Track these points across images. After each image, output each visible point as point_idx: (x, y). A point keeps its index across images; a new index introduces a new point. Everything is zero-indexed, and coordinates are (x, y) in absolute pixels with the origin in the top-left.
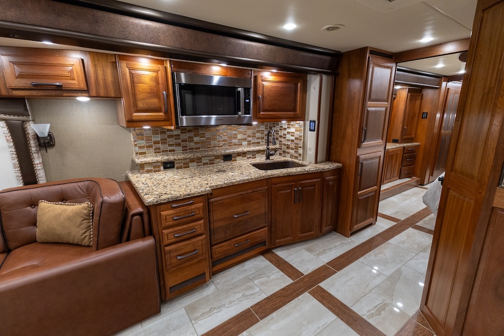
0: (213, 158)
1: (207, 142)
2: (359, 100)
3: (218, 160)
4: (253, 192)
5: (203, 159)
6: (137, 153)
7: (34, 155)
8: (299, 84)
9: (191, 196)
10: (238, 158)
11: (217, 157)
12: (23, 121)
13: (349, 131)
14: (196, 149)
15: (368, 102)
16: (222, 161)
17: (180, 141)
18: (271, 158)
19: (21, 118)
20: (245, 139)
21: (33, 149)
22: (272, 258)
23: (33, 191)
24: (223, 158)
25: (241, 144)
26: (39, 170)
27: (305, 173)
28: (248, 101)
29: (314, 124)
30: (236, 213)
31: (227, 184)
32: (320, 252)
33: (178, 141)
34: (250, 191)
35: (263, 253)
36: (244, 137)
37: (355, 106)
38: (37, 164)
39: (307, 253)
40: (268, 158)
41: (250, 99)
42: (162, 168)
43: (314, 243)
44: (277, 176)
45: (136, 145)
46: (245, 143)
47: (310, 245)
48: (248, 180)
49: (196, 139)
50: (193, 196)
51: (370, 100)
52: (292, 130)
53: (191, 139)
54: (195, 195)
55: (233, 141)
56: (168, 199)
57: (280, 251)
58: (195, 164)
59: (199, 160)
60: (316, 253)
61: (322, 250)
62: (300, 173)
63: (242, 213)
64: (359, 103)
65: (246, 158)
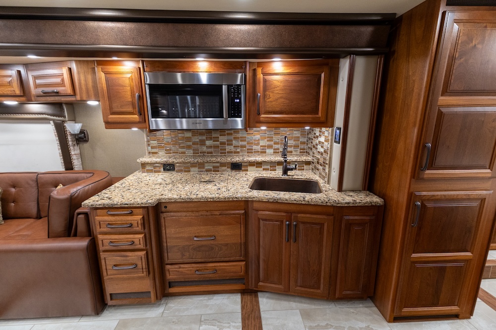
0: (218, 165)
1: (221, 147)
2: (419, 94)
3: (224, 168)
4: (220, 214)
5: (206, 165)
6: (149, 153)
7: (71, 147)
8: (323, 75)
9: (129, 206)
10: (250, 168)
11: (223, 164)
12: (63, 121)
13: (401, 146)
14: (208, 153)
15: (441, 98)
16: (229, 169)
17: (191, 143)
18: (289, 173)
19: (60, 118)
20: (270, 147)
21: (70, 143)
22: (249, 303)
23: (70, 175)
24: (230, 166)
25: (265, 152)
26: (74, 159)
27: (303, 202)
28: (238, 101)
29: (338, 131)
30: (197, 235)
31: (182, 199)
32: (318, 325)
33: (189, 143)
34: (217, 213)
35: (243, 292)
36: (268, 143)
37: (413, 105)
38: (73, 155)
39: (299, 318)
40: (285, 172)
41: (240, 99)
42: (162, 169)
43: (322, 307)
44: (258, 199)
45: (149, 145)
46: (271, 151)
47: (313, 307)
48: (213, 198)
49: (208, 143)
50: (132, 206)
51: (445, 92)
52: (322, 139)
53: (202, 143)
54: (134, 206)
55: (255, 147)
56: (104, 204)
57: (268, 298)
58: (196, 169)
59: (201, 166)
60: (312, 325)
61: (324, 324)
62: (295, 202)
63: (205, 236)
64: (419, 99)
65: (262, 169)
